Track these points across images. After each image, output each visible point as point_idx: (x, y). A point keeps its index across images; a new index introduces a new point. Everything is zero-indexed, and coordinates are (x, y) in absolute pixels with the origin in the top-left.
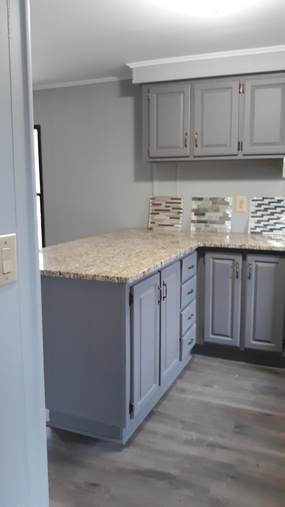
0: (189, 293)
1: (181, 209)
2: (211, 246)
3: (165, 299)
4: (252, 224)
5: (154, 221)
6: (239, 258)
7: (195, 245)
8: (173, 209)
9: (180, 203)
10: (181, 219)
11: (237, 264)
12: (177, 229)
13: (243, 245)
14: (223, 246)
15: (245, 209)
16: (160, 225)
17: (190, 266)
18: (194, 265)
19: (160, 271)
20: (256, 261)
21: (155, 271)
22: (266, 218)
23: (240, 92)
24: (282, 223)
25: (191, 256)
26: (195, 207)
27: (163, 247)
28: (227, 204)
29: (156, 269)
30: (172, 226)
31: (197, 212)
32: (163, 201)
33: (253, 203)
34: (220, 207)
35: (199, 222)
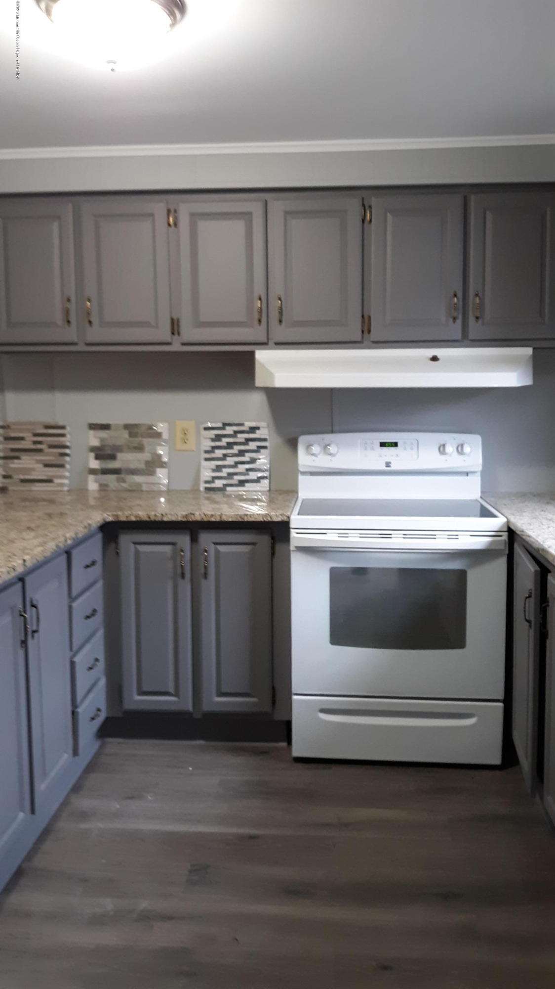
0: (88, 617)
1: (67, 447)
2: (129, 519)
3: (36, 635)
4: (207, 474)
5: (10, 473)
6: (184, 540)
7: (97, 518)
8: (51, 446)
9: (63, 435)
10: (68, 466)
11: (182, 551)
12: (59, 489)
13: (191, 514)
14: (153, 518)
15: (192, 444)
16: (23, 481)
17: (88, 562)
18: (97, 559)
19: (21, 579)
20: (215, 544)
21: (13, 578)
22: (230, 461)
23: (169, 225)
24: (259, 470)
25: (91, 541)
26: (95, 443)
27: (29, 528)
28: (158, 435)
29: (13, 574)
30: (49, 481)
31: (101, 453)
32: (28, 430)
33: (207, 432)
34: (146, 441)
35: (105, 472)
